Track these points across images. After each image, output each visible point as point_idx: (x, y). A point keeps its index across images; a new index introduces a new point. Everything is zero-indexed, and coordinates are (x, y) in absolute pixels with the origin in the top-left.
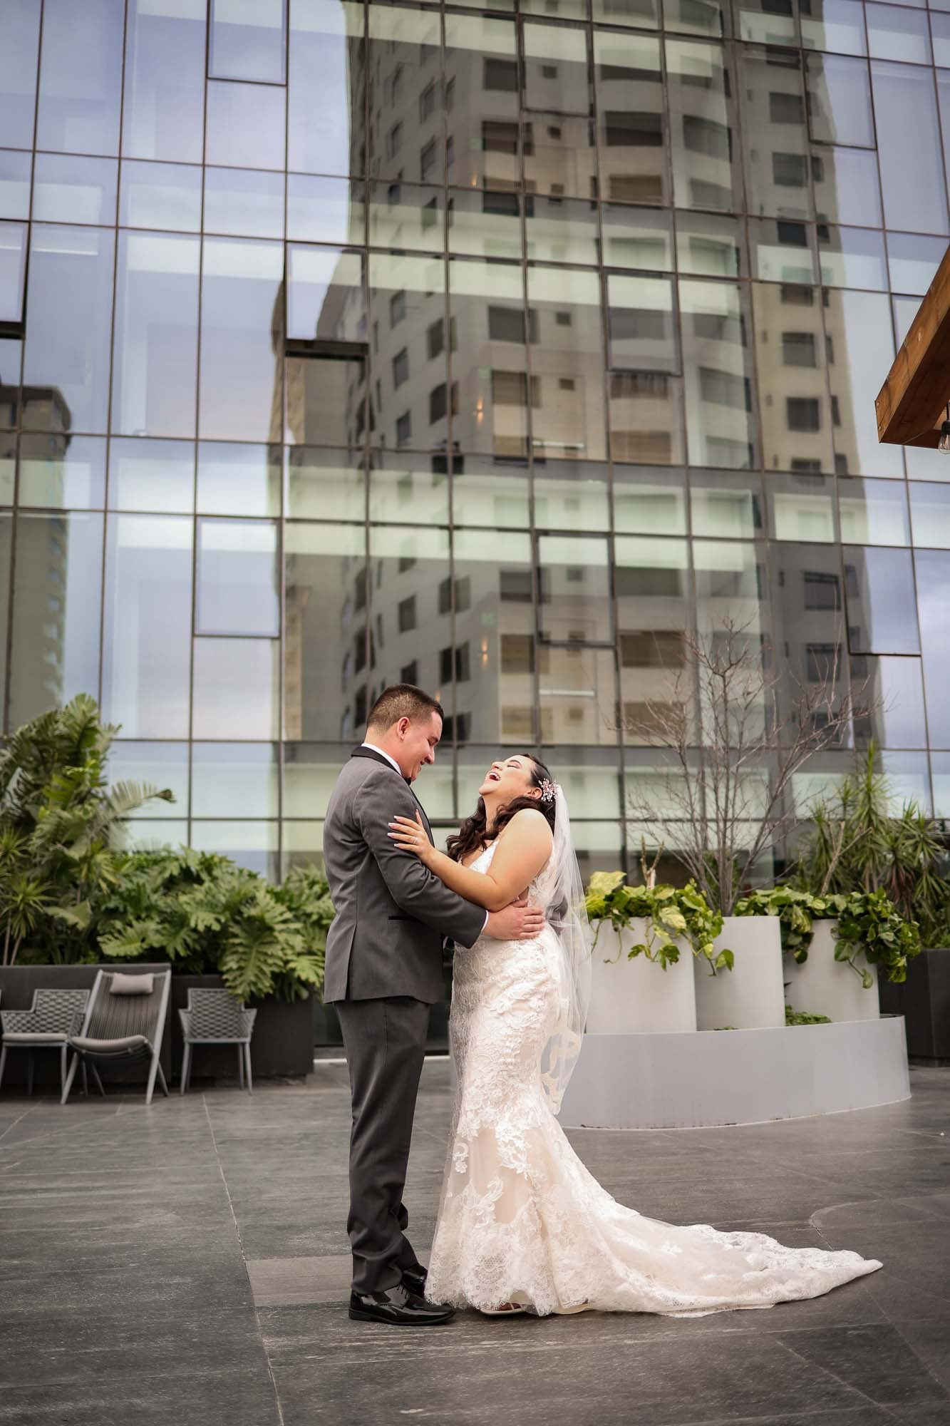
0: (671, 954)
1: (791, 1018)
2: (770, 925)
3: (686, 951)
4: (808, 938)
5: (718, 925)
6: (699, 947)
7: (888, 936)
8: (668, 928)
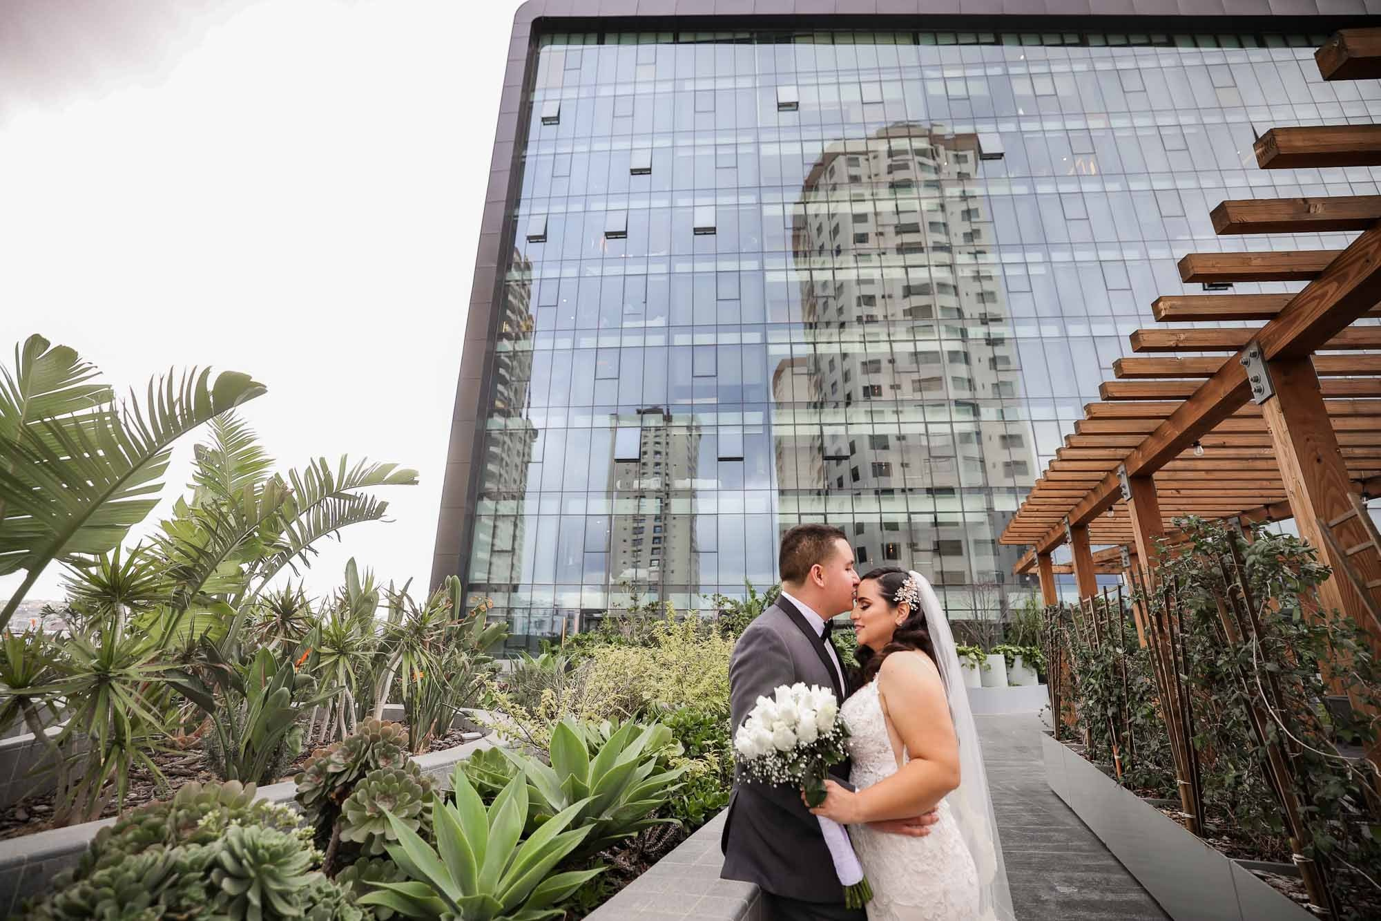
0: (973, 666)
1: (1009, 683)
2: (1002, 656)
3: (977, 664)
4: (1013, 660)
5: (985, 658)
6: (980, 664)
7: (1038, 661)
8: (972, 659)
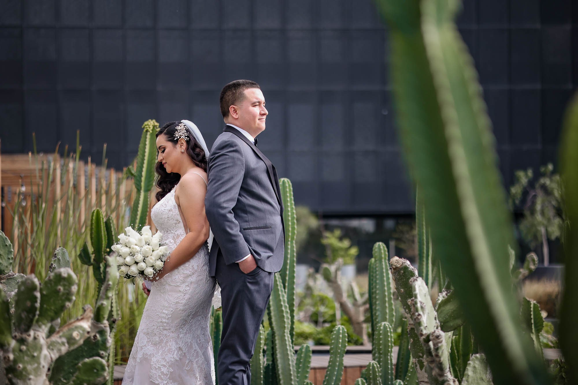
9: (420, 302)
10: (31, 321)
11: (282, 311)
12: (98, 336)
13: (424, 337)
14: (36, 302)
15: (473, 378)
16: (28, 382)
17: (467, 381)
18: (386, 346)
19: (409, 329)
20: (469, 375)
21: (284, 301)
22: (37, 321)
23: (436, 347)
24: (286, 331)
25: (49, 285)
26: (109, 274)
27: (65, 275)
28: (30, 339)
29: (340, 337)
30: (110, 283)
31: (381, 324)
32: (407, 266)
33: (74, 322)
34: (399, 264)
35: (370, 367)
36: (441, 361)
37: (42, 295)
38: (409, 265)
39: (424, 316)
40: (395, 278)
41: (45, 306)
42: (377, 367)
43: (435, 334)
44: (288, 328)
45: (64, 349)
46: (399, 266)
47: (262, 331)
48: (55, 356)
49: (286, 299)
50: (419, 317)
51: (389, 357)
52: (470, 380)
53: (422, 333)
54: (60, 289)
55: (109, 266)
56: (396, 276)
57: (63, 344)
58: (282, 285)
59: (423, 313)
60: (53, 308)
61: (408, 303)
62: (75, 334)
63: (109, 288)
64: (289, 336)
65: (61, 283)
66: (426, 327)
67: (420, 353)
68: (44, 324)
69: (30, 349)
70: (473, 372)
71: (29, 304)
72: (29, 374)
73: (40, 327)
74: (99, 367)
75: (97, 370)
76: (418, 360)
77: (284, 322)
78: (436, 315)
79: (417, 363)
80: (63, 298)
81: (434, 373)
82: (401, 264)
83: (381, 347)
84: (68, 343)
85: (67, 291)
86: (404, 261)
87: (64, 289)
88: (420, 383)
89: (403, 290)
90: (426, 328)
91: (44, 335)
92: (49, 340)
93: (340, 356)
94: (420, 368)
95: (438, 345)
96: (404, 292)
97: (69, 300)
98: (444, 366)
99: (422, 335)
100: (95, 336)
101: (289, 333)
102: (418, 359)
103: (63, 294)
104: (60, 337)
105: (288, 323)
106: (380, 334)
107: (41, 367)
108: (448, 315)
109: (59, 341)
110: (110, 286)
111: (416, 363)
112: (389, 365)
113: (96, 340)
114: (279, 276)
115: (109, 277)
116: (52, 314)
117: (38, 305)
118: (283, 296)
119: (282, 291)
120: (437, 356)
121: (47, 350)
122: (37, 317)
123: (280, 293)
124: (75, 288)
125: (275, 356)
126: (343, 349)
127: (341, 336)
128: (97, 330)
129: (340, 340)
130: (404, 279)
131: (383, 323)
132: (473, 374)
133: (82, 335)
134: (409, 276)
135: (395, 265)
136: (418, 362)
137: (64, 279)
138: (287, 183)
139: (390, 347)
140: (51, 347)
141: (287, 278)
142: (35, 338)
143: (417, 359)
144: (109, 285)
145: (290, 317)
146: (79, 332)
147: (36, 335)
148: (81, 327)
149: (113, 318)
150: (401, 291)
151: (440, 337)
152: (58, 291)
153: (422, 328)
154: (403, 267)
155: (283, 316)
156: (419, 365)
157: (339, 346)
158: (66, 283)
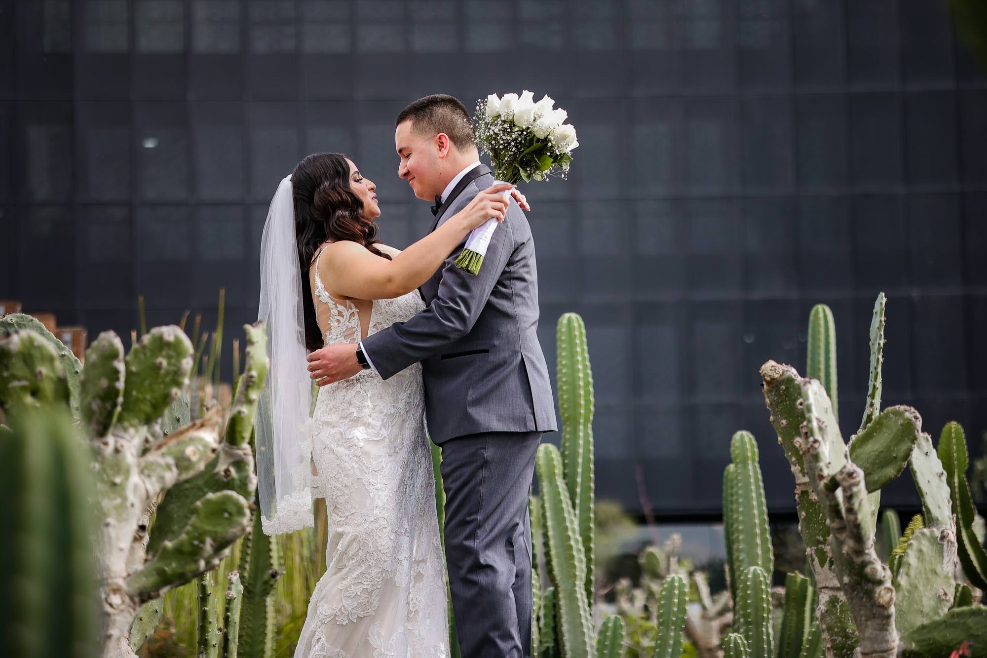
9: (817, 419)
10: (110, 415)
11: (571, 547)
12: (233, 471)
13: (825, 481)
14: (118, 379)
15: (918, 571)
16: (105, 529)
17: (907, 574)
18: (758, 609)
19: (798, 494)
20: (910, 565)
21: (574, 531)
22: (120, 420)
23: (849, 493)
24: (577, 583)
25: (142, 356)
26: (251, 358)
27: (171, 339)
28: (109, 450)
29: (675, 594)
30: (254, 373)
31: (749, 571)
32: (792, 377)
33: (187, 430)
34: (777, 374)
35: (730, 644)
36: (859, 521)
37: (129, 373)
38: (795, 375)
39: (826, 445)
40: (770, 401)
41: (134, 393)
42: (744, 644)
43: (846, 470)
44: (581, 578)
45: (171, 477)
46: (776, 376)
47: (535, 580)
48: (153, 487)
49: (576, 527)
50: (816, 445)
51: (764, 629)
52: (912, 573)
53: (821, 473)
54: (161, 363)
55: (251, 343)
56: (773, 398)
57: (168, 467)
58: (570, 502)
59: (823, 438)
60: (148, 397)
61: (796, 444)
62: (189, 451)
63: (251, 384)
64: (584, 593)
65: (164, 353)
66: (829, 463)
67: (819, 536)
68: (132, 426)
69: (110, 472)
70: (919, 559)
71: (104, 383)
72: (106, 515)
73: (125, 430)
74: (232, 509)
75: (230, 514)
76: (816, 550)
77: (574, 567)
78: (846, 452)
79: (814, 556)
80: (168, 380)
81: (845, 549)
82: (781, 373)
83: (749, 611)
84: (177, 466)
85: (173, 368)
86: (786, 369)
87: (169, 364)
88: (821, 591)
89: (786, 422)
90: (830, 466)
91: (134, 451)
92: (143, 461)
93: (675, 628)
94: (820, 564)
95: (851, 490)
96: (787, 425)
97: (179, 385)
98: (863, 532)
99: (821, 477)
100: (227, 471)
101: (583, 587)
102: (816, 548)
103: (167, 373)
104: (163, 455)
105: (581, 568)
106: (747, 587)
107: (128, 504)
108: (870, 461)
109: (162, 461)
110: (253, 380)
111: (811, 554)
112: (765, 643)
113: (229, 478)
114: (565, 487)
115: (250, 362)
116: (147, 408)
117: (121, 385)
118: (572, 522)
119: (569, 512)
120: (850, 510)
121: (140, 477)
122: (119, 409)
123: (566, 515)
124: (187, 363)
125: (557, 619)
126: (680, 616)
127: (676, 592)
128: (231, 460)
129: (675, 599)
130: (787, 401)
131: (752, 568)
132: (919, 562)
133: (203, 455)
134: (796, 395)
135: (770, 375)
136: (815, 554)
137: (168, 344)
138: (575, 321)
139: (766, 610)
140: (146, 472)
141: (578, 490)
142: (117, 451)
143: (813, 547)
144: (252, 377)
145: (584, 560)
146: (197, 448)
147: (119, 445)
148: (201, 440)
149: (272, 569)
150: (782, 423)
151: (855, 475)
152: (159, 367)
153: (822, 464)
154: (785, 378)
155: (572, 557)
156: (818, 558)
157: (674, 610)
158: (172, 353)
